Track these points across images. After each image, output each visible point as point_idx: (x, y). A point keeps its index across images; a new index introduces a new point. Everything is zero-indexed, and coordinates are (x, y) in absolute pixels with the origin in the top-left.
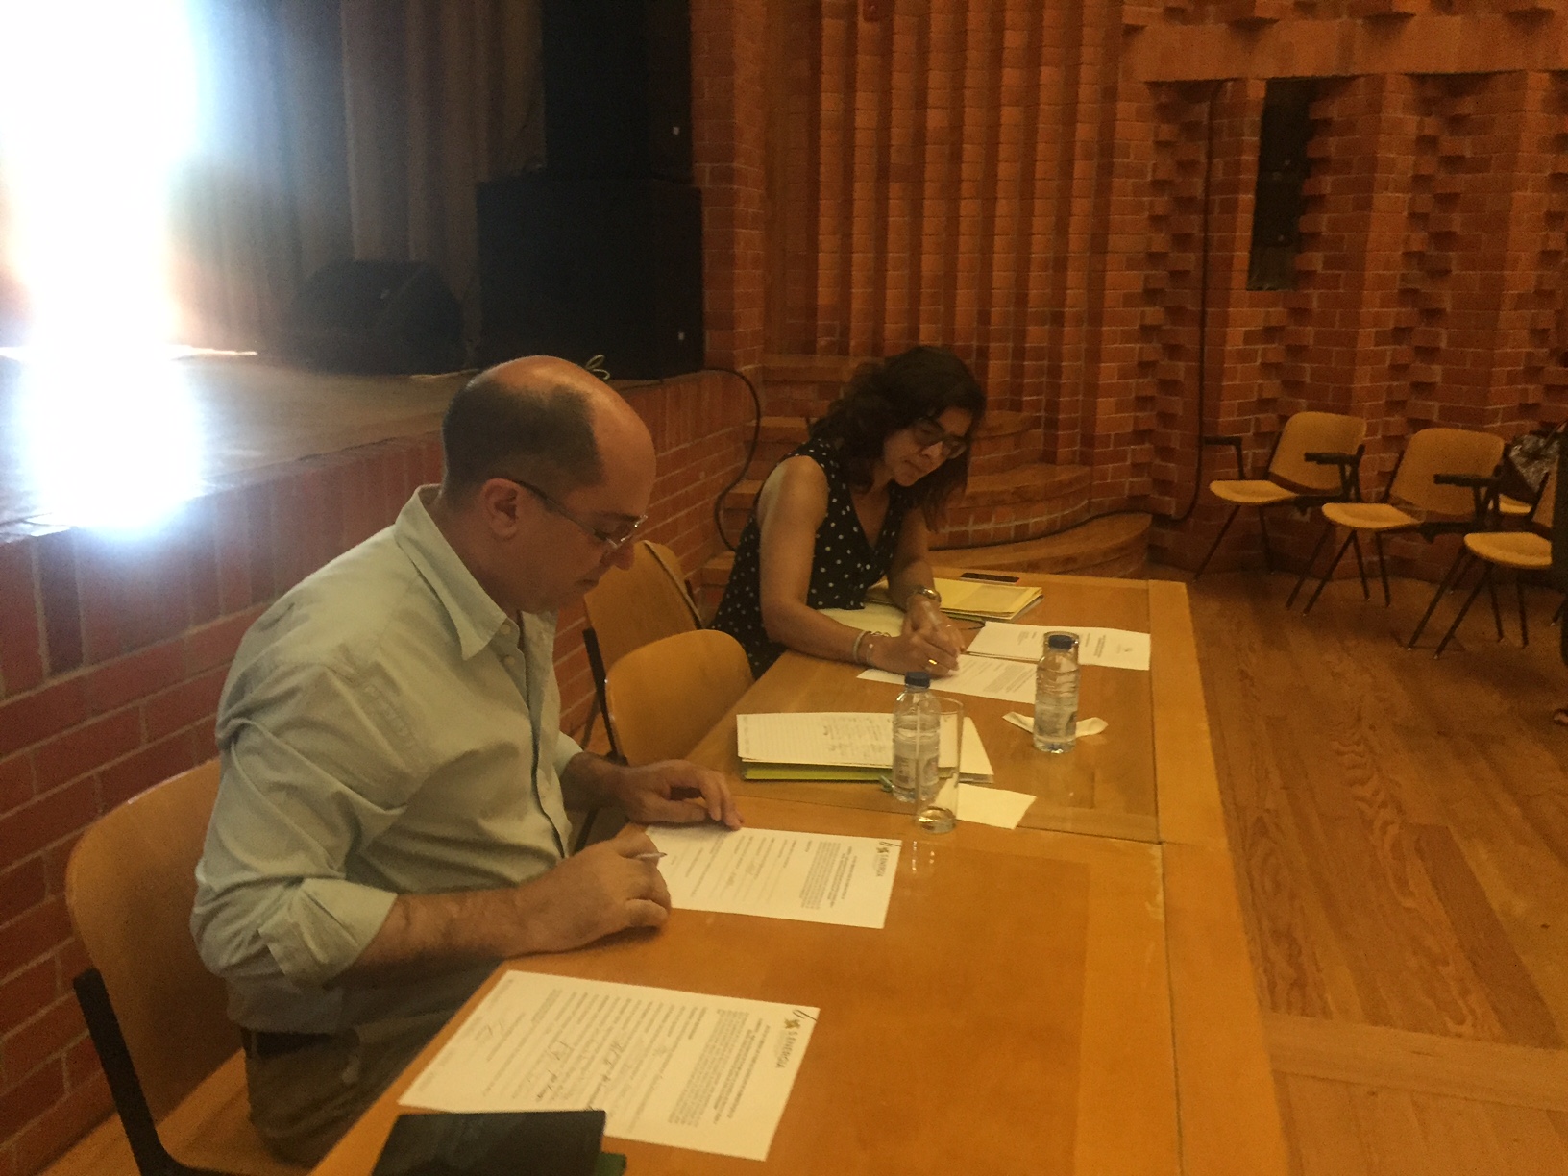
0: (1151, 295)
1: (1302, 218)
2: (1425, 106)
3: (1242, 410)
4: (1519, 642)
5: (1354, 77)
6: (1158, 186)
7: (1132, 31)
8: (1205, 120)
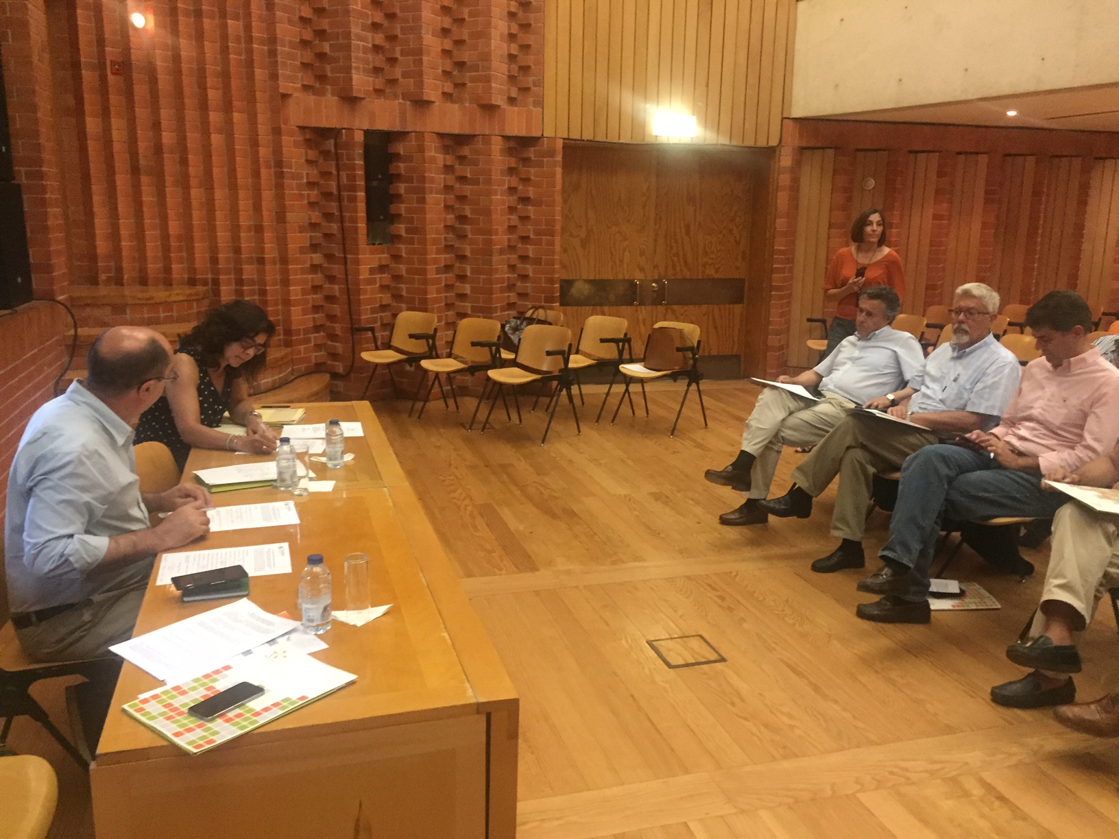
0: (314, 247)
1: (391, 206)
2: (446, 149)
3: (373, 311)
4: (517, 422)
5: (408, 132)
6: (311, 185)
7: (285, 96)
8: (333, 150)
